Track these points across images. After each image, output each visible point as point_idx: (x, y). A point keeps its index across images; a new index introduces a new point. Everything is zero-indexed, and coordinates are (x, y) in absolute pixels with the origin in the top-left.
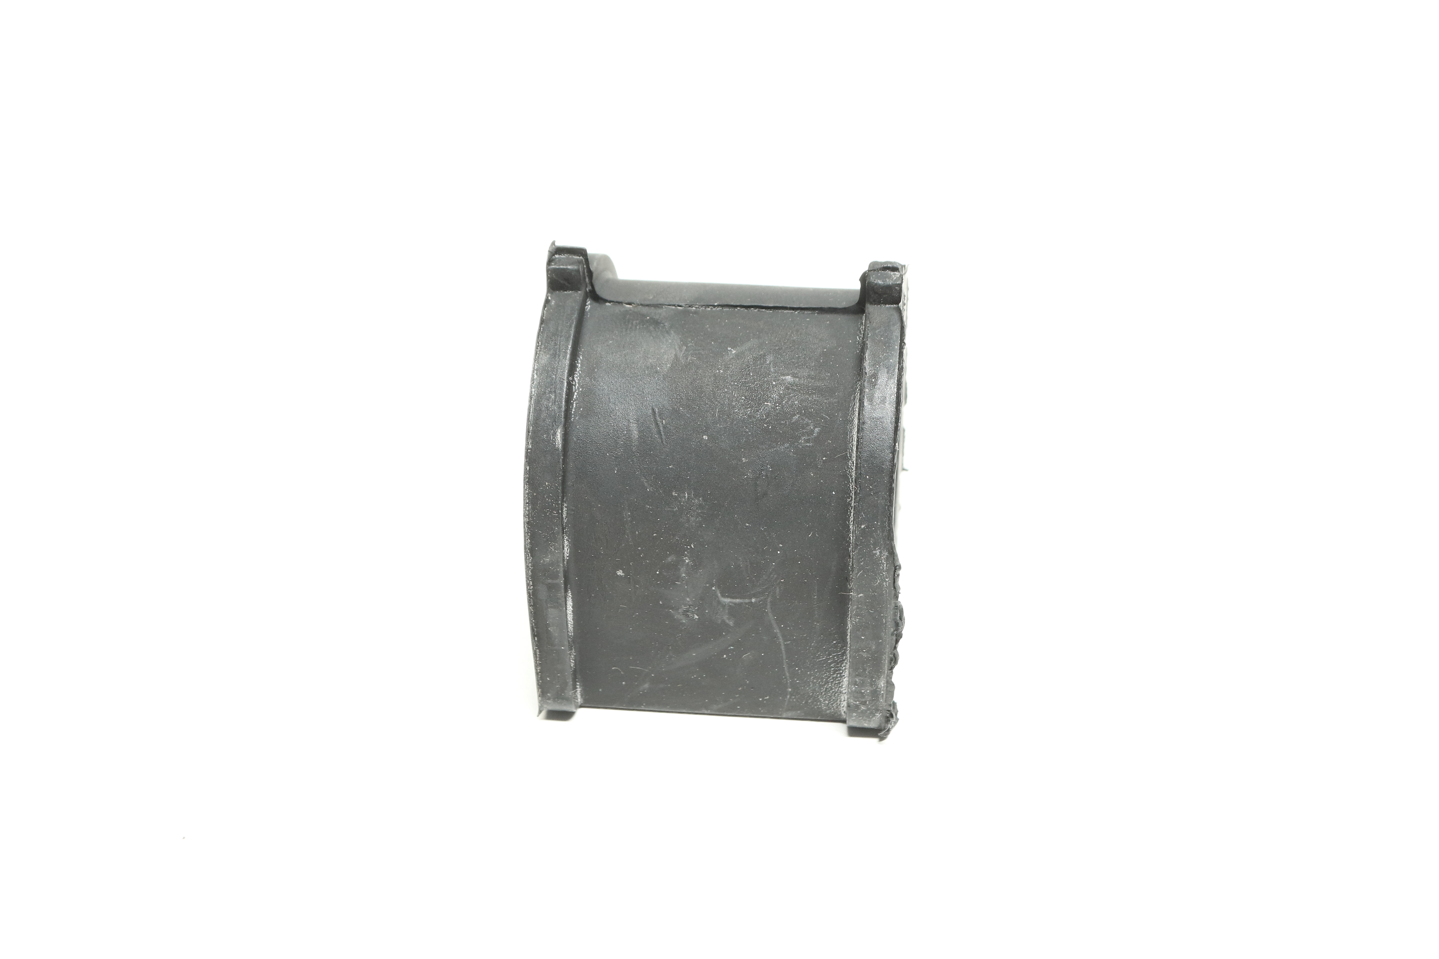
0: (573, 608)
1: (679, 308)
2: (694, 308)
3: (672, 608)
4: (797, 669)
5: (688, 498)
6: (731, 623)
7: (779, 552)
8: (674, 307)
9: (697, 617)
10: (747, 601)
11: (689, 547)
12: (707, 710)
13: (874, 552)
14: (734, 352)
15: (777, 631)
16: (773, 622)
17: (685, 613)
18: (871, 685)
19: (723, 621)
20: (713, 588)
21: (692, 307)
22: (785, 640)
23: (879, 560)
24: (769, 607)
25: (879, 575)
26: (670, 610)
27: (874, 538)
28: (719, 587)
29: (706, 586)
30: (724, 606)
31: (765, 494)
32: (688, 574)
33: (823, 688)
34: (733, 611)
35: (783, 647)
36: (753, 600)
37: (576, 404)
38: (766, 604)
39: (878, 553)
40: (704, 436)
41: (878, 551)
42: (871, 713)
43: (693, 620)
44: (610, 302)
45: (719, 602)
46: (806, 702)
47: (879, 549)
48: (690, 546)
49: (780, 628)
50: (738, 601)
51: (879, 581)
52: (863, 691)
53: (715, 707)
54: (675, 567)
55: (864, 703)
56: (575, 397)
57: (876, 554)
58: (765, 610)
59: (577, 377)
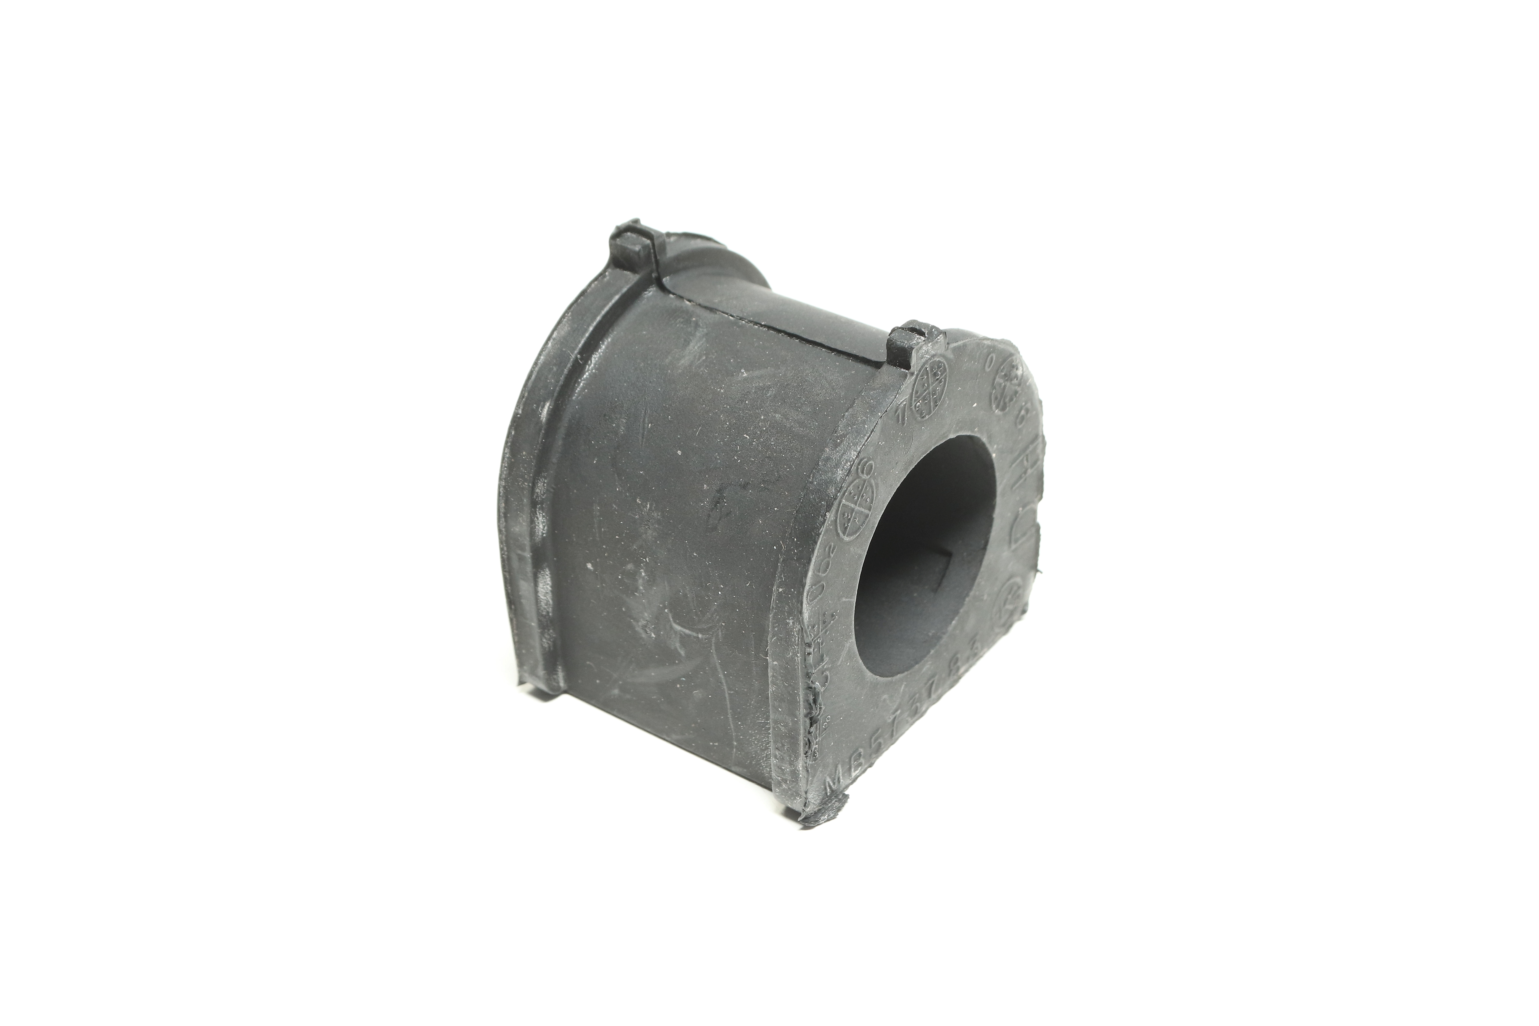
0: (551, 587)
1: (731, 317)
2: (744, 322)
3: (634, 619)
4: (740, 723)
5: (649, 509)
6: (682, 653)
7: (720, 593)
8: (727, 316)
9: (654, 636)
10: (694, 634)
11: (644, 560)
12: (668, 737)
13: (788, 621)
14: (745, 375)
15: (721, 676)
16: (718, 666)
17: (644, 627)
18: (790, 764)
19: (676, 649)
20: (666, 611)
21: (743, 320)
22: (729, 689)
23: (791, 631)
24: (713, 647)
25: (791, 647)
26: (632, 620)
27: (789, 606)
28: (671, 611)
29: (659, 606)
30: (676, 632)
31: (715, 528)
32: (645, 588)
33: (764, 753)
34: (684, 640)
35: (727, 695)
36: (700, 636)
37: (584, 384)
38: (711, 646)
39: (791, 624)
40: (679, 451)
41: (791, 621)
42: (792, 794)
43: (650, 637)
44: (673, 294)
45: (671, 627)
46: (751, 763)
47: (792, 619)
48: (646, 559)
49: (724, 674)
50: (687, 631)
51: (791, 654)
52: (783, 768)
53: (674, 737)
54: (633, 575)
55: (785, 781)
56: (585, 376)
57: (789, 623)
58: (710, 650)
59: (595, 358)
